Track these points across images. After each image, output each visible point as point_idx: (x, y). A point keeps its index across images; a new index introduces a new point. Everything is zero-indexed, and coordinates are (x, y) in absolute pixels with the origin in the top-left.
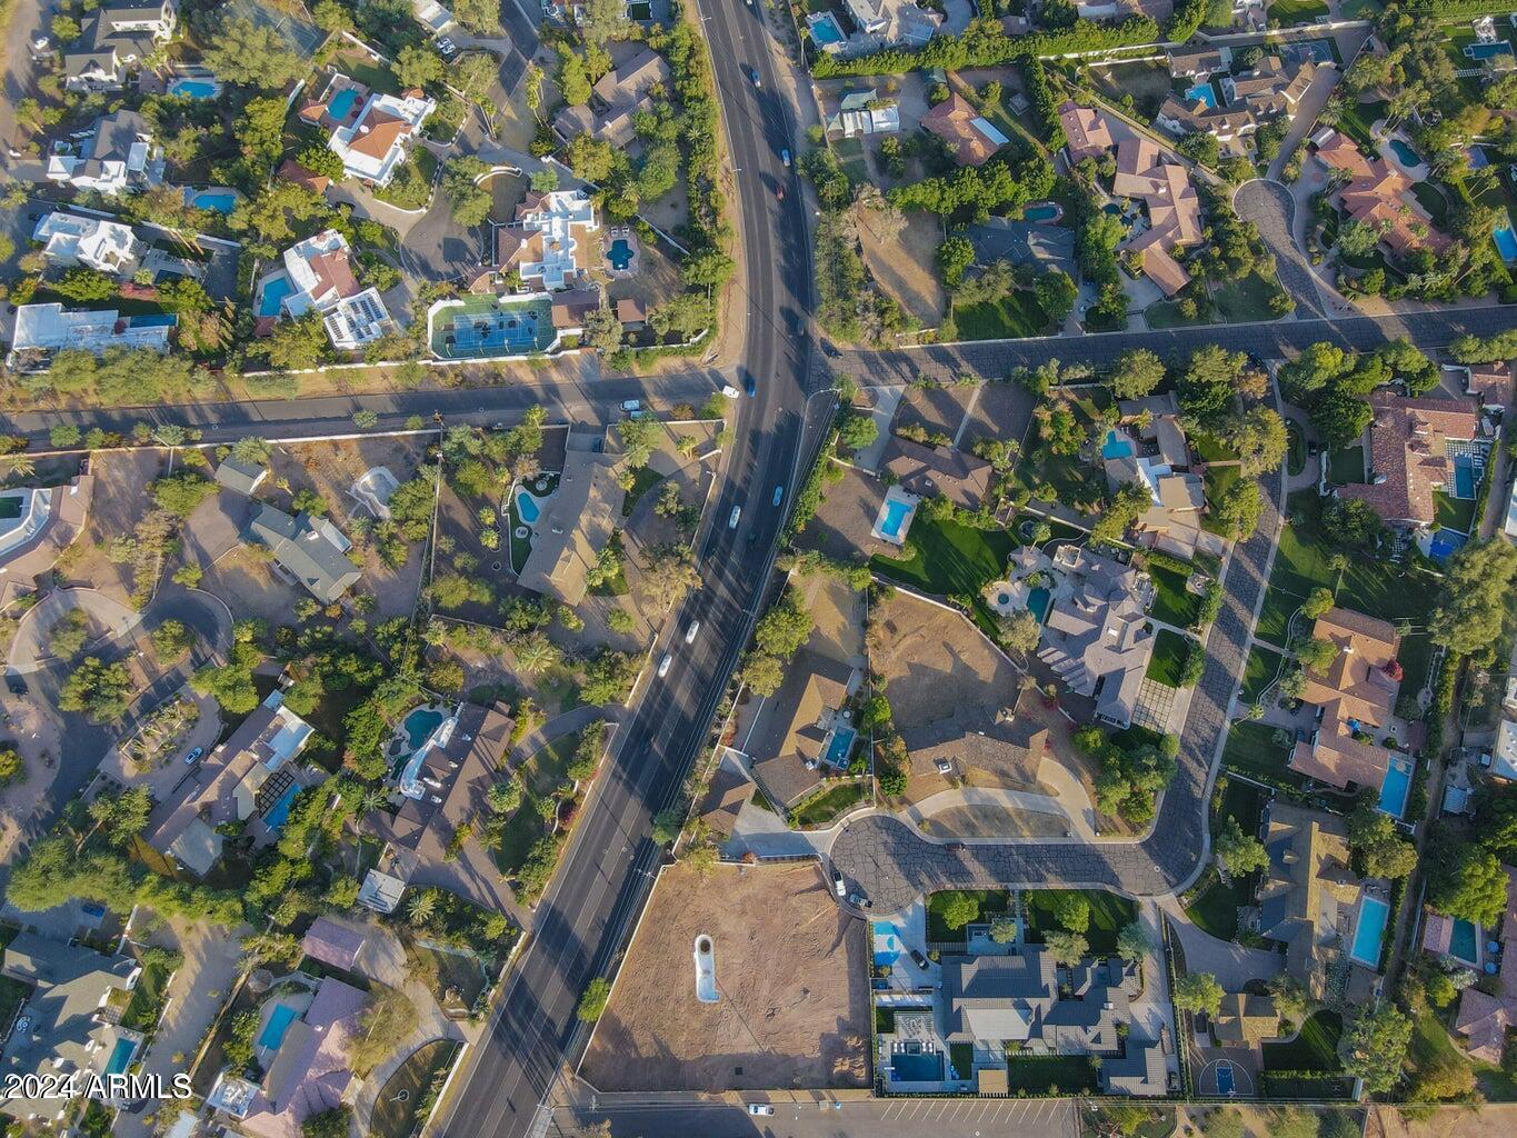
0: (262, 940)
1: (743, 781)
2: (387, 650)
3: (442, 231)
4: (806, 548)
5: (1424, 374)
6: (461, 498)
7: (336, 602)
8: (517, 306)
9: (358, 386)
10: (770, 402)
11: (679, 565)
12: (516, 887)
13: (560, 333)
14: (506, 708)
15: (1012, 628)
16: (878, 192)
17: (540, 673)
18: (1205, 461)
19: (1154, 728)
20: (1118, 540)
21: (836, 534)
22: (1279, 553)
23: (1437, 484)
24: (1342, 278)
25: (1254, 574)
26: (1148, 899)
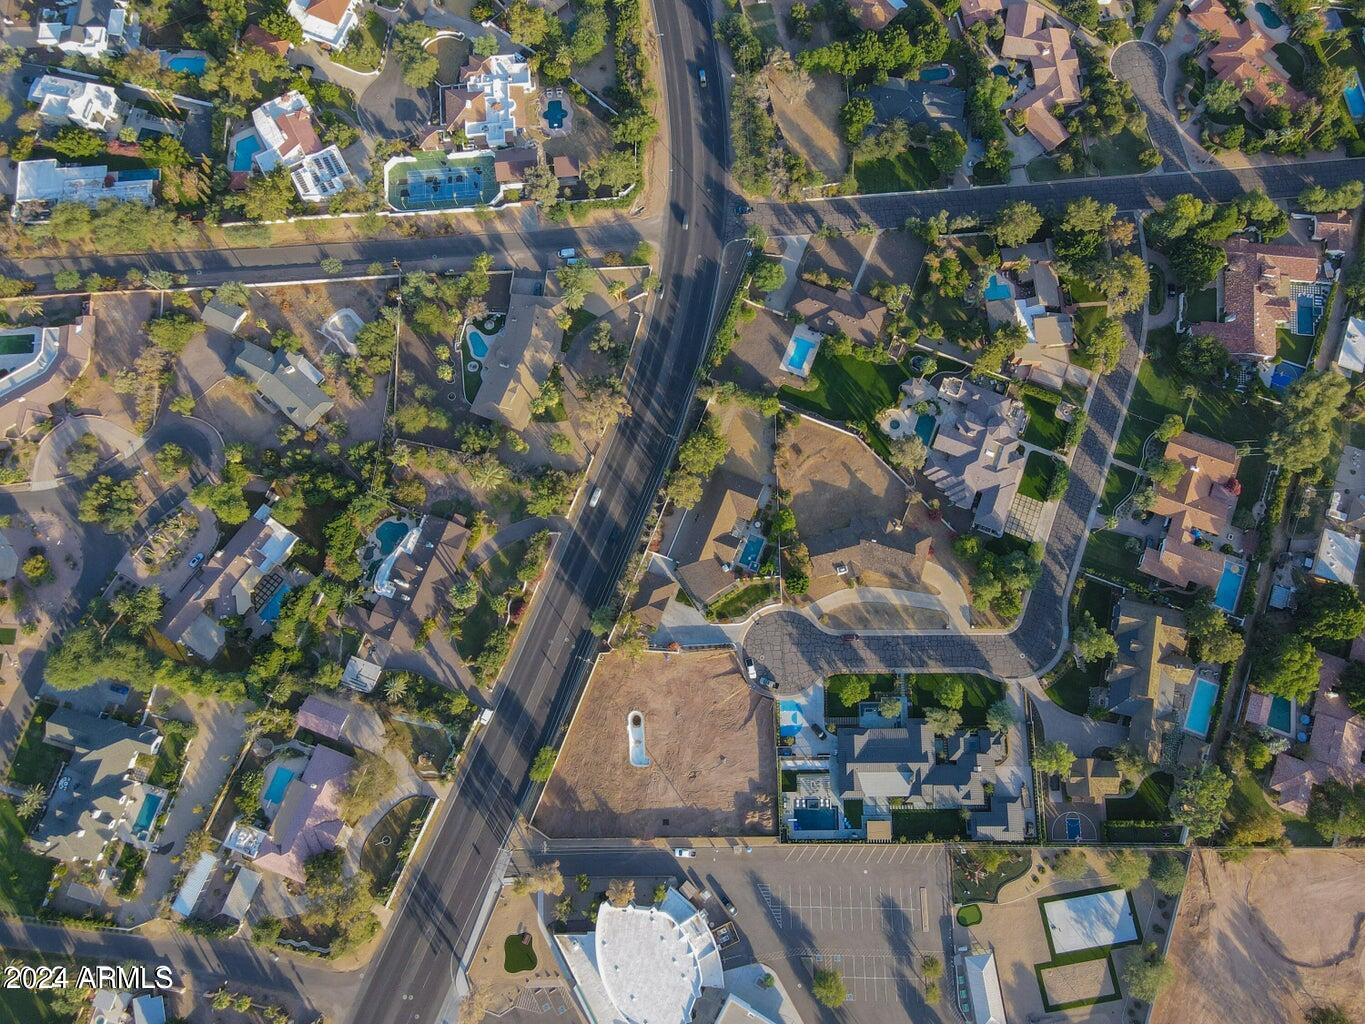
0: (263, 714)
1: (668, 581)
2: (359, 470)
3: (393, 92)
4: (722, 380)
5: (1275, 222)
6: (419, 336)
7: (313, 428)
8: (464, 162)
9: (324, 235)
10: (691, 249)
11: (611, 395)
12: (475, 671)
13: (503, 187)
14: (463, 520)
15: (902, 451)
16: (787, 55)
17: (492, 490)
18: (1076, 302)
19: (1023, 537)
20: (996, 373)
21: (749, 368)
22: (1138, 383)
23: (1281, 322)
24: (1206, 133)
25: (1116, 403)
26: (1014, 681)
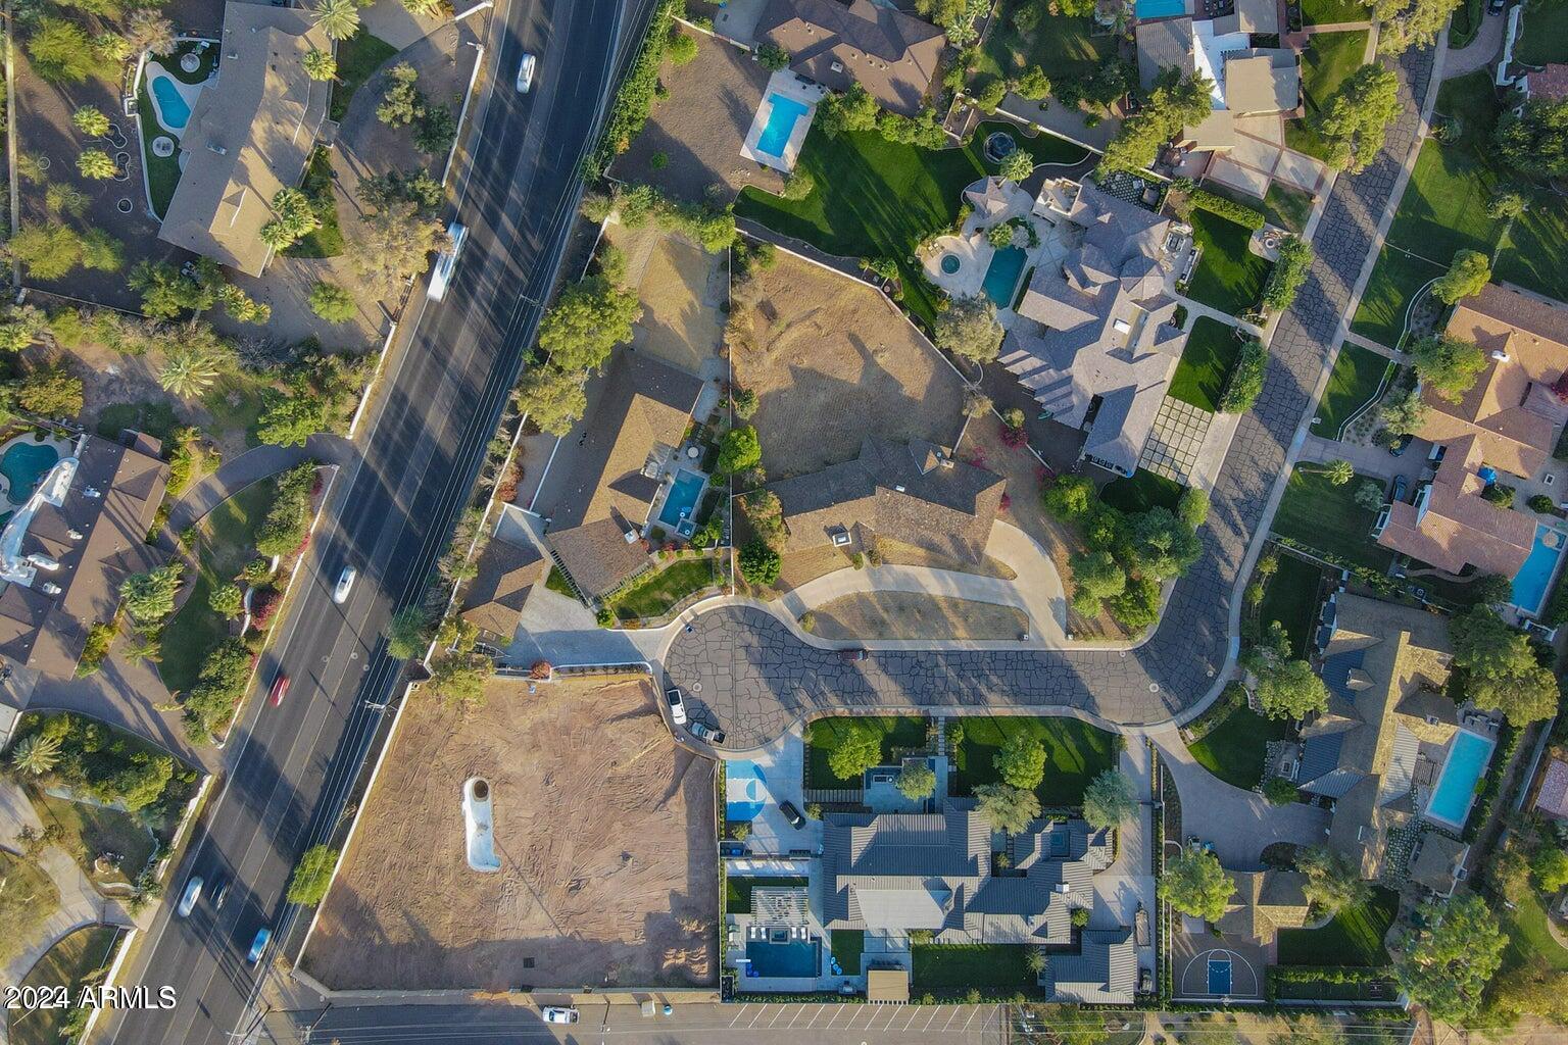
1: (535, 555)
4: (630, 183)
6: (55, 85)
11: (416, 215)
14: (156, 445)
18: (1310, 22)
19: (1171, 476)
20: (1146, 167)
21: (682, 152)
22: (1412, 187)
25: (1363, 225)
26: (1135, 731)
